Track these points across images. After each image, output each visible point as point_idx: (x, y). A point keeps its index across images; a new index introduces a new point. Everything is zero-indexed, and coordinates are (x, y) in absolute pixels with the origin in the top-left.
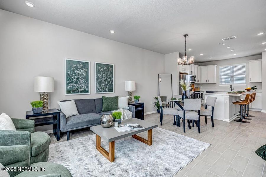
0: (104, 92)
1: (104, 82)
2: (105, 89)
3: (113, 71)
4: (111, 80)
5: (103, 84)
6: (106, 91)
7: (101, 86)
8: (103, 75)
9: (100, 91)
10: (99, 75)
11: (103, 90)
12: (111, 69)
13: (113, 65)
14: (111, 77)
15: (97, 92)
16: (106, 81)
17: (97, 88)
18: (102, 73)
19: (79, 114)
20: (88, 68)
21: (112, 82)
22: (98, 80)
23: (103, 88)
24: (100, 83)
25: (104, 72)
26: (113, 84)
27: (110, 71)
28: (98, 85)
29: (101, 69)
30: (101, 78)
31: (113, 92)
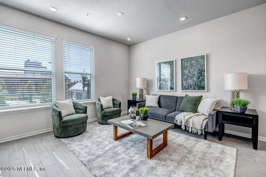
0: (191, 90)
1: (191, 79)
2: (193, 87)
3: (204, 63)
4: (201, 76)
5: (190, 81)
6: (194, 89)
7: (187, 83)
8: (190, 71)
9: (186, 89)
10: (185, 71)
11: (190, 87)
12: (202, 61)
13: (204, 55)
14: (202, 71)
15: (182, 89)
16: (194, 78)
17: (183, 85)
18: (189, 69)
19: (159, 107)
20: (173, 66)
21: (204, 78)
22: (184, 76)
23: (190, 85)
24: (186, 80)
25: (192, 67)
26: (205, 81)
27: (200, 64)
28: (184, 82)
29: (187, 64)
30: (188, 74)
31: (206, 90)
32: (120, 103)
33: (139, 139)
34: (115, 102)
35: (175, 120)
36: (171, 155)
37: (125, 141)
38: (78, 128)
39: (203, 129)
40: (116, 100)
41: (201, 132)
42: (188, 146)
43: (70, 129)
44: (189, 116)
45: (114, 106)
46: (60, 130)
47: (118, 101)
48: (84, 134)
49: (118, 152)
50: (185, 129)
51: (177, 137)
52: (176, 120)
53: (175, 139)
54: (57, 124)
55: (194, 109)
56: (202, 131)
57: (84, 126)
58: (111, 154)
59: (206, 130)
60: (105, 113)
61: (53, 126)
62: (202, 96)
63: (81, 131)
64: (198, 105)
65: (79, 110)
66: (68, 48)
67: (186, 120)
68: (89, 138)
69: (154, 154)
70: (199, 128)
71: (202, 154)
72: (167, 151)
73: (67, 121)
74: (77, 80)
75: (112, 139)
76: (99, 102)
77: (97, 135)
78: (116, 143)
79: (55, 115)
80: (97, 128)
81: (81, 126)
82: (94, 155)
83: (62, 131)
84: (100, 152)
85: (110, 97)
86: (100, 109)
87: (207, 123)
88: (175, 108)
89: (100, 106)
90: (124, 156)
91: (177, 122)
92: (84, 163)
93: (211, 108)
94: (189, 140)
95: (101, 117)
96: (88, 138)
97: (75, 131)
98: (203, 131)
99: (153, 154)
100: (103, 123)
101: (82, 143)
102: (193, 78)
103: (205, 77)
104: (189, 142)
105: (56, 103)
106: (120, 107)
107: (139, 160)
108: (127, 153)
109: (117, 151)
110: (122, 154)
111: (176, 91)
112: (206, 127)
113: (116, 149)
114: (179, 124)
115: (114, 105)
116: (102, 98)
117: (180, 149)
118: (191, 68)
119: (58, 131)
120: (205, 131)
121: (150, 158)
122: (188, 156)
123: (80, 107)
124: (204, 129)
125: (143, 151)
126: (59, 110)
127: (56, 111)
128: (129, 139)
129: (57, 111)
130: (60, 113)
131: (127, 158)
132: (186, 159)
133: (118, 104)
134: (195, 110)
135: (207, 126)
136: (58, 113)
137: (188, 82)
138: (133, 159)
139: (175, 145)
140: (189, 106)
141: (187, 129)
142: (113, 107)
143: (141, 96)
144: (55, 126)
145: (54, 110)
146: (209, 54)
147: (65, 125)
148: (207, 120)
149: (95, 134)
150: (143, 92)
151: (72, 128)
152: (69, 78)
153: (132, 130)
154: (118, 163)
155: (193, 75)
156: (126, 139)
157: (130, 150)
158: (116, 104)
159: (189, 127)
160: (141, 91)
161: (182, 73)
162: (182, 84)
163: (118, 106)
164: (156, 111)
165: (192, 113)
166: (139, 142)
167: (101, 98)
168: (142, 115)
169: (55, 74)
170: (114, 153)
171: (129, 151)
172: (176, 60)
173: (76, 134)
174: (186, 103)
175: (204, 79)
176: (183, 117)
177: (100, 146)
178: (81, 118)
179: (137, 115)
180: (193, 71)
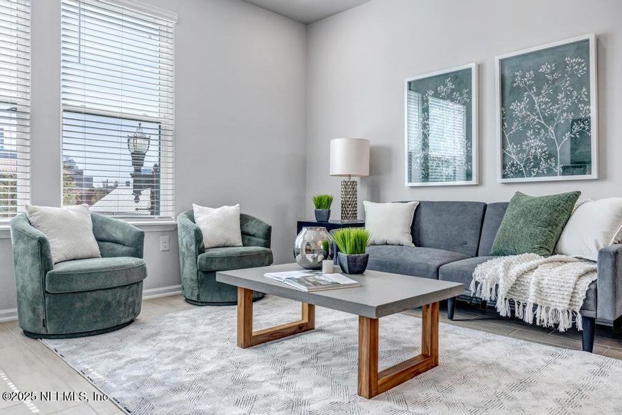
0: (538, 175)
1: (536, 134)
2: (543, 165)
3: (588, 71)
4: (577, 118)
5: (534, 142)
6: (551, 172)
7: (522, 151)
8: (532, 103)
9: (519, 173)
10: (513, 106)
11: (534, 167)
12: (579, 64)
13: (588, 41)
14: (580, 102)
15: (504, 176)
16: (550, 128)
17: (507, 159)
18: (529, 96)
19: (413, 245)
20: (470, 91)
21: (587, 128)
22: (511, 125)
23: (535, 157)
24: (519, 138)
25: (539, 88)
26: (590, 137)
27: (572, 75)
28: (510, 147)
29: (523, 78)
30: (524, 118)
31: (594, 175)
32: (269, 229)
33: (334, 346)
34: (251, 229)
35: (473, 283)
36: (449, 390)
37: (279, 351)
38: (109, 305)
39: (577, 310)
40: (253, 219)
41: (571, 322)
42: (515, 368)
43: (78, 305)
44: (525, 266)
45: (246, 242)
46: (40, 308)
47: (260, 222)
48: (131, 328)
49: (251, 378)
50: (509, 315)
51: (477, 344)
52: (477, 283)
53: (469, 349)
54: (33, 286)
55: (546, 242)
56: (574, 318)
57: (130, 299)
58: (227, 382)
59: (591, 314)
60: (210, 259)
61: (18, 293)
62: (577, 194)
63: (120, 318)
64: (563, 228)
65: (116, 246)
66: (77, 17)
67: (514, 279)
68: (148, 340)
69: (382, 384)
70: (563, 305)
71: (568, 389)
72: (435, 382)
73: (67, 276)
74: (114, 180)
75: (233, 346)
76: (189, 222)
77: (178, 333)
78: (246, 355)
79: (25, 253)
80: (180, 314)
81: (121, 297)
82: (163, 384)
83: (50, 312)
84: (185, 378)
85: (233, 207)
86: (193, 248)
87: (593, 287)
88: (476, 245)
89: (193, 233)
90: (273, 389)
91: (481, 289)
92: (121, 405)
93: (611, 233)
94: (523, 351)
95: (195, 278)
96: (145, 339)
97: (98, 313)
98: (579, 316)
99: (379, 382)
100: (203, 299)
101: (120, 353)
102: (546, 130)
103: (589, 125)
104: (521, 357)
105: (31, 213)
106: (268, 245)
107: (327, 402)
108: (285, 380)
109: (249, 376)
110: (268, 384)
111: (480, 183)
112: (591, 302)
113: (245, 372)
114: (486, 295)
115: (248, 237)
116: (201, 212)
117: (485, 377)
118: (538, 94)
119: (34, 311)
120: (585, 319)
121: (370, 397)
122: (516, 394)
123: (119, 235)
124: (582, 309)
125: (346, 377)
126: (39, 233)
127: (30, 237)
128: (294, 346)
129: (33, 238)
130: (42, 243)
131: (284, 395)
132: (507, 403)
133: (260, 233)
134: (550, 247)
135: (592, 295)
136: (35, 242)
137: (527, 145)
138: (305, 397)
139: (466, 364)
140: (526, 230)
141: (517, 315)
142: (241, 244)
143: (350, 206)
144: (23, 295)
145: (20, 234)
146: (605, 36)
147: (62, 287)
148: (595, 277)
149: (171, 329)
150: (355, 194)
151: (87, 303)
152: (86, 174)
153: (305, 292)
154: (248, 408)
155: (544, 117)
156: (282, 346)
157: (298, 373)
158: (254, 236)
159: (524, 306)
160: (350, 187)
161: (503, 115)
162: (504, 156)
163: (262, 241)
164: (402, 255)
165: (538, 256)
166: (331, 352)
167: (196, 208)
168: (343, 255)
169: (28, 110)
170: (237, 382)
171: (290, 377)
172: (480, 68)
173: (100, 326)
174: (518, 223)
175: (589, 130)
176: (501, 269)
177: (187, 361)
178: (121, 267)
179: (325, 258)
180: (546, 103)
